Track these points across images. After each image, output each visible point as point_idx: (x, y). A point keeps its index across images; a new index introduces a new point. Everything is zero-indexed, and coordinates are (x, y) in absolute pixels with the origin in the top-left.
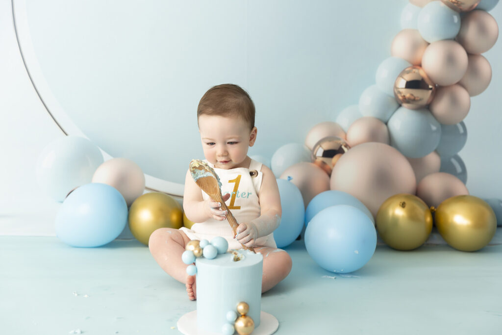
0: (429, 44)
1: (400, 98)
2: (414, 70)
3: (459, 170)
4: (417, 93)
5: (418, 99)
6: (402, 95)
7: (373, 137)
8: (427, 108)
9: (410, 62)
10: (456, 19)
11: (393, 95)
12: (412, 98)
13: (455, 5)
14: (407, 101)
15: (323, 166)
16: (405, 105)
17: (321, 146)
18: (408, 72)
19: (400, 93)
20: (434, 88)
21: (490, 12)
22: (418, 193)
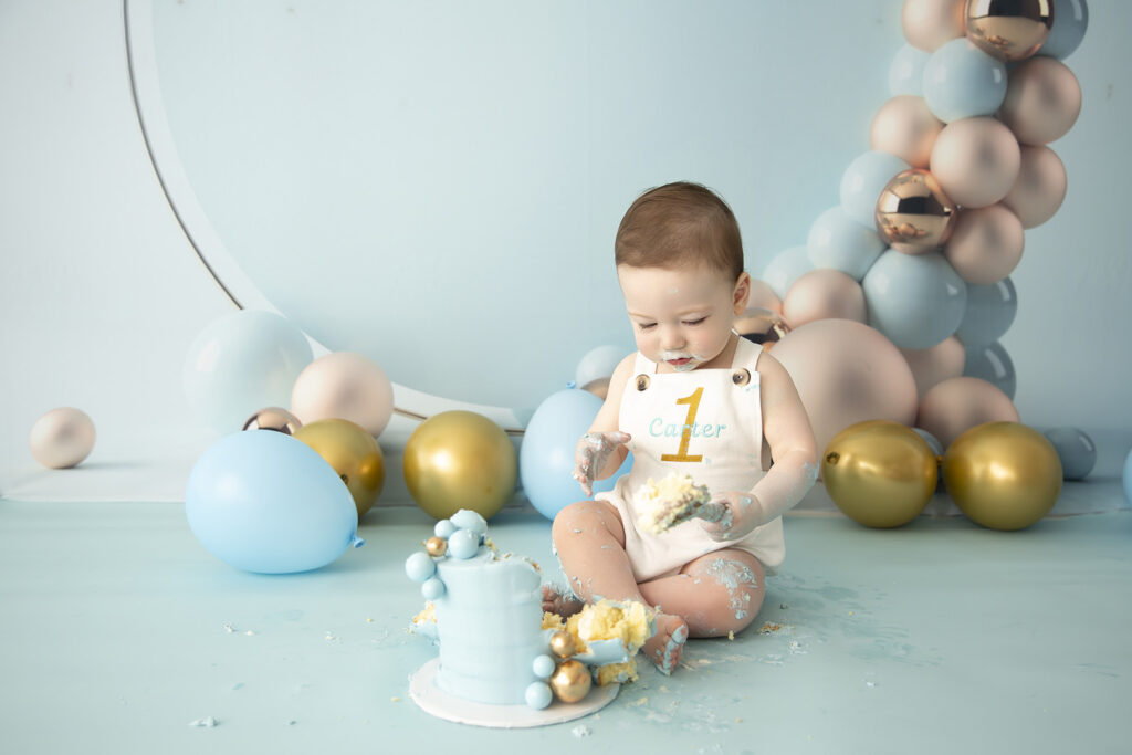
0: (945, 125)
1: (888, 231)
2: (915, 177)
3: (1001, 371)
4: (920, 222)
5: (923, 233)
6: (892, 226)
7: (835, 308)
8: (939, 252)
9: (908, 162)
10: (998, 75)
11: (874, 226)
12: (912, 231)
13: (997, 46)
14: (901, 237)
16: (896, 246)
18: (903, 182)
19: (887, 221)
20: (953, 212)
21: (1066, 61)
22: (921, 421)
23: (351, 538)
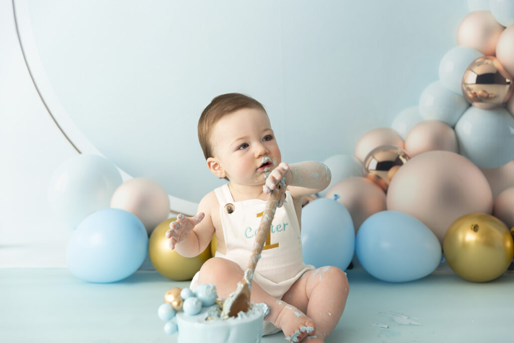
0: (505, 28)
1: (470, 95)
2: (487, 61)
5: (493, 96)
6: (473, 92)
7: (438, 144)
8: (504, 107)
9: (481, 52)
11: (461, 93)
12: (485, 95)
14: (478, 99)
15: (377, 181)
16: (476, 104)
17: (374, 157)
18: (479, 64)
19: (469, 89)
20: (512, 82)
22: (495, 212)
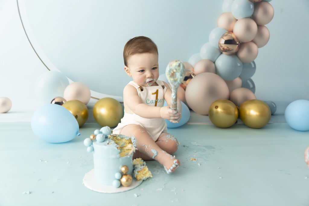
0: (237, 20)
1: (222, 49)
2: (229, 34)
3: (251, 86)
4: (231, 47)
5: (231, 49)
6: (223, 47)
7: (207, 69)
8: (235, 54)
9: (227, 30)
10: (252, 6)
11: (218, 48)
12: (228, 49)
14: (225, 50)
15: (182, 85)
16: (224, 53)
18: (226, 35)
19: (221, 46)
20: (239, 44)
21: (270, 3)
22: (230, 99)
23: (77, 133)
